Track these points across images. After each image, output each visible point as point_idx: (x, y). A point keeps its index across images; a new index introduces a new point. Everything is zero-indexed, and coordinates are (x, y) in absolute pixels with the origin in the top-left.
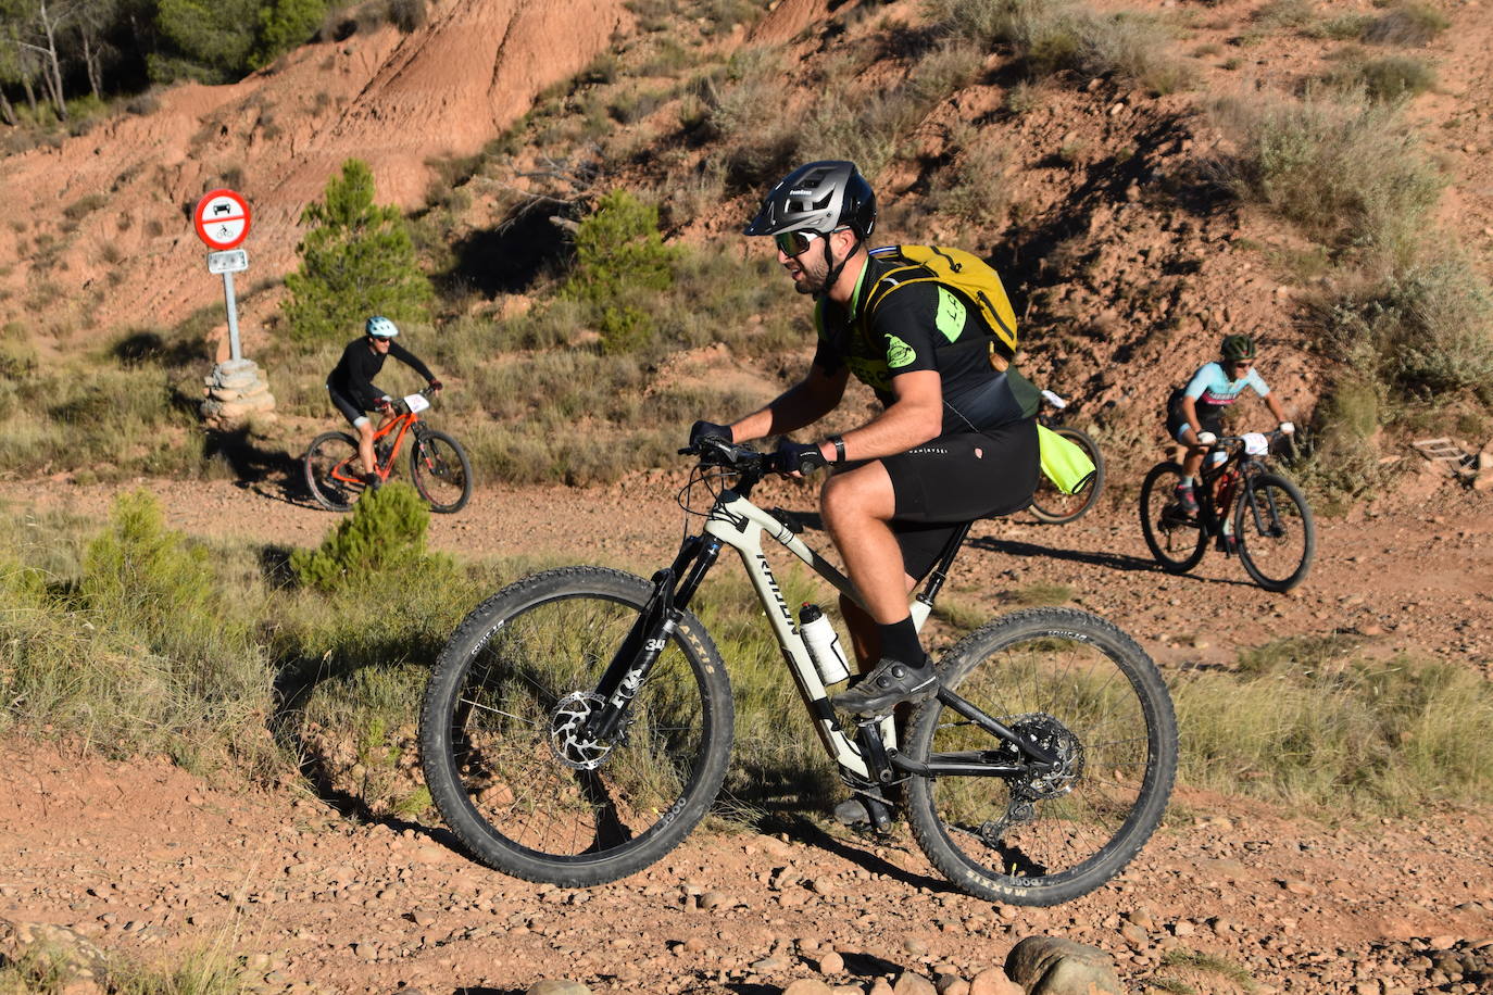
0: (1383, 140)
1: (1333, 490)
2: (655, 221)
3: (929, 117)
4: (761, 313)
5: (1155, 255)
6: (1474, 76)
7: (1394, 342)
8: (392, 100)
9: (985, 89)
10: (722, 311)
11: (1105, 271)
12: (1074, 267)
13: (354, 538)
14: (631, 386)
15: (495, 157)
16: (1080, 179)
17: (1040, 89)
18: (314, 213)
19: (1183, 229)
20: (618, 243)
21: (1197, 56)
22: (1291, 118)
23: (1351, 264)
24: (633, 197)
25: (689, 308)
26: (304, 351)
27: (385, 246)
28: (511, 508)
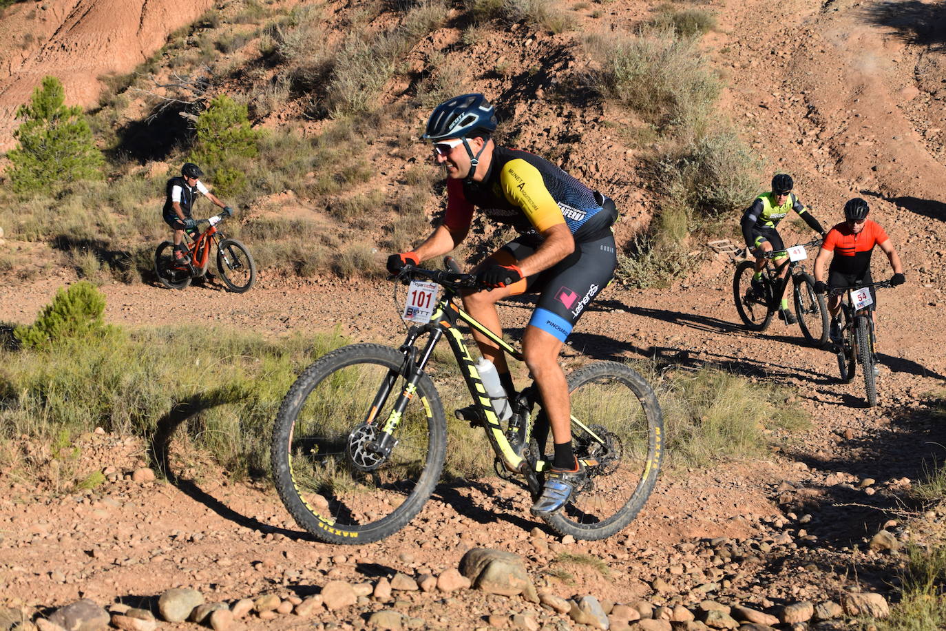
0: (686, 60)
1: (662, 271)
2: (247, 115)
3: (415, 47)
4: (314, 171)
5: (554, 131)
6: (738, 22)
7: (695, 182)
8: (74, 39)
9: (449, 30)
10: (290, 170)
11: (524, 141)
12: (505, 140)
13: (55, 317)
14: (234, 218)
15: (143, 75)
16: (508, 86)
17: (482, 30)
18: (25, 111)
19: (570, 115)
20: (223, 128)
21: (576, 10)
22: (631, 47)
23: (669, 136)
24: (232, 100)
25: (269, 169)
26: (22, 199)
27: (73, 131)
28: (159, 296)
